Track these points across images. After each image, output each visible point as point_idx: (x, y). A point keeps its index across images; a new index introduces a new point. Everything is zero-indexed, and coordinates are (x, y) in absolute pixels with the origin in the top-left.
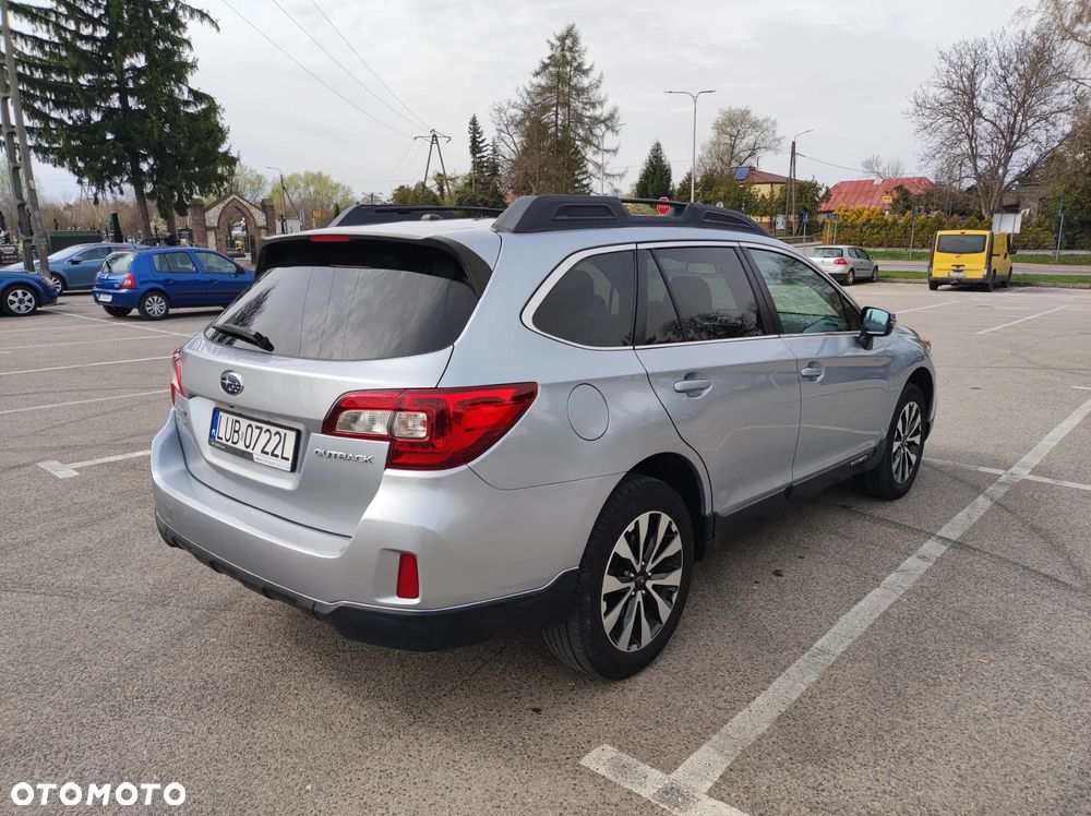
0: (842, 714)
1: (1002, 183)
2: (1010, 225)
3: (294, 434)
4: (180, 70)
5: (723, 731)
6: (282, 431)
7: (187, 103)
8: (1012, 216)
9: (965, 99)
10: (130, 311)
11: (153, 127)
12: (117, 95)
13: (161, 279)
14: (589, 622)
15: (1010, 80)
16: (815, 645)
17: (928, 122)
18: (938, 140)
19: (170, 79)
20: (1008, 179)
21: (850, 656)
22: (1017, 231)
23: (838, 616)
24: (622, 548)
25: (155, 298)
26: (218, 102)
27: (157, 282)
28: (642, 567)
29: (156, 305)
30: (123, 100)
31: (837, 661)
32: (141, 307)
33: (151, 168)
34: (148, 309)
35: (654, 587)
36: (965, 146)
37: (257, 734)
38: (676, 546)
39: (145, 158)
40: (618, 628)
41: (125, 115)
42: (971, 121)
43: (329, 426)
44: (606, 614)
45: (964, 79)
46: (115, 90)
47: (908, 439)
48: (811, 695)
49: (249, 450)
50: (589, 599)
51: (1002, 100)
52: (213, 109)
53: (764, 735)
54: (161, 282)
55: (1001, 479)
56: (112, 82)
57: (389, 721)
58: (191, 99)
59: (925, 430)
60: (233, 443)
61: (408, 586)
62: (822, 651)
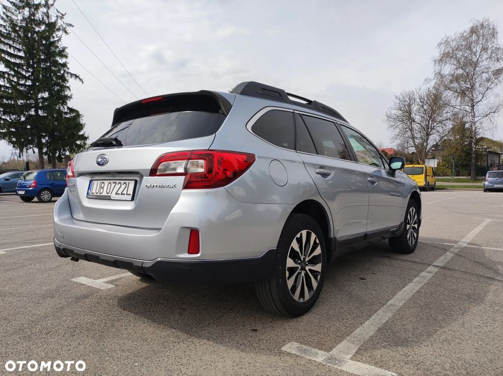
0: (409, 327)
1: (426, 149)
2: (433, 164)
3: (134, 182)
4: (64, 99)
5: (352, 335)
6: (127, 182)
7: (66, 113)
8: (433, 160)
9: (407, 115)
10: (33, 198)
11: (50, 122)
12: (34, 109)
13: (50, 183)
14: (281, 280)
15: (425, 107)
16: (388, 303)
17: (393, 124)
18: (398, 130)
19: (59, 103)
20: (429, 147)
21: (406, 306)
22: (436, 166)
23: (396, 293)
24: (295, 245)
25: (46, 192)
26: (80, 113)
27: (48, 184)
28: (304, 258)
29: (46, 195)
30: (36, 111)
31: (401, 308)
32: (39, 196)
33: (47, 141)
34: (42, 197)
35: (310, 270)
36: (409, 133)
37: (106, 344)
38: (318, 251)
39: (44, 137)
40: (294, 288)
41: (36, 118)
42: (411, 124)
43: (153, 172)
44: (289, 278)
45: (406, 107)
46: (33, 107)
47: (413, 225)
48: (392, 320)
49: (109, 195)
50: (281, 268)
51: (423, 115)
52: (78, 115)
53: (373, 336)
54: (49, 185)
55: (455, 247)
56: (32, 104)
57: (177, 337)
58: (68, 111)
59: (419, 222)
60: (100, 193)
61: (194, 247)
62: (392, 305)
